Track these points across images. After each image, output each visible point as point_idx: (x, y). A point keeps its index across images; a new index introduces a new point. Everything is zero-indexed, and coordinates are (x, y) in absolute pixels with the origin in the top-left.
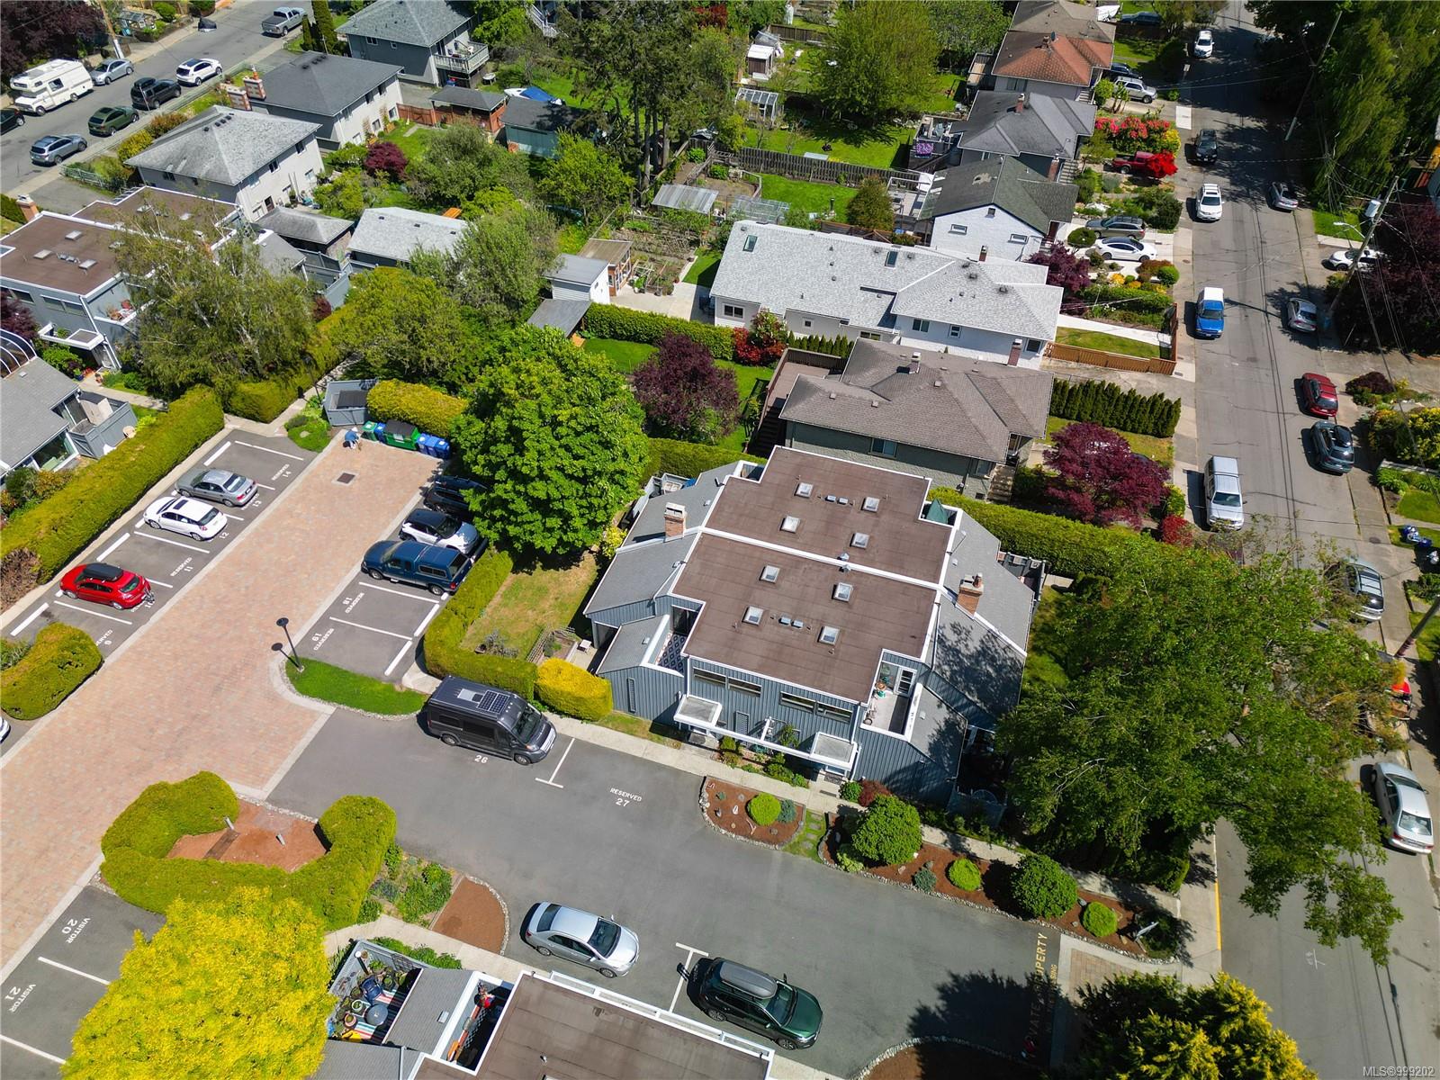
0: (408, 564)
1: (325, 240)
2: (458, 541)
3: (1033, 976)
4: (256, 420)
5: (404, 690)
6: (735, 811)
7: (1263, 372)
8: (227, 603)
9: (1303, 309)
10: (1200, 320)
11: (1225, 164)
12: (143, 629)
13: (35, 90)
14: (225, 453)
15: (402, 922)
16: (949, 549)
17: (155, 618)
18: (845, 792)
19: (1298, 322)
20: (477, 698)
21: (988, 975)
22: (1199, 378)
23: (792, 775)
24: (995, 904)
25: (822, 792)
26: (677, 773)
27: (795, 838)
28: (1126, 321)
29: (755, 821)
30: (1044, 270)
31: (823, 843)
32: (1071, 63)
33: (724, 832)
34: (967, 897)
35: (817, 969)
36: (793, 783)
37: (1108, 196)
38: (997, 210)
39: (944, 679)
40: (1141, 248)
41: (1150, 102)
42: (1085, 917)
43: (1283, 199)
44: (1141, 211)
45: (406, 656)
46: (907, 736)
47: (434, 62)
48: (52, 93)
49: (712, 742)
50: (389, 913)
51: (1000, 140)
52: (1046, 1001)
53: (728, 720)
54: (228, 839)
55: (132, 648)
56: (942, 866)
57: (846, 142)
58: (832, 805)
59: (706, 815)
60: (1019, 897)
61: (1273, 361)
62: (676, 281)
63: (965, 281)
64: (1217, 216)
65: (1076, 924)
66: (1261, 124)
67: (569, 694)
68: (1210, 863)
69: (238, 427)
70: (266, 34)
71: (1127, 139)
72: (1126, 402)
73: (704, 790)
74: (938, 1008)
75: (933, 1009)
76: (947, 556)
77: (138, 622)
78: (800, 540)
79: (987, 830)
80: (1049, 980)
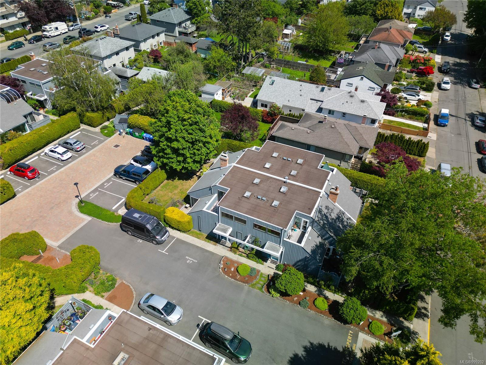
0: (129, 172)
1: (129, 76)
2: (149, 167)
3: (345, 347)
4: (91, 126)
5: (118, 215)
6: (232, 270)
7: (463, 139)
8: (64, 181)
9: (480, 118)
10: (439, 119)
11: (453, 73)
12: (33, 187)
13: (49, 30)
14: (77, 135)
15: (94, 295)
16: (328, 179)
17: (38, 184)
18: (277, 268)
19: (478, 123)
20: (140, 217)
21: (326, 345)
22: (438, 139)
23: (257, 259)
24: (332, 317)
25: (268, 267)
26: (212, 254)
27: (254, 282)
28: (410, 119)
29: (239, 274)
30: (380, 97)
31: (265, 285)
32: (396, 37)
33: (226, 277)
34: (321, 312)
35: (254, 333)
36: (257, 262)
37: (408, 80)
38: (364, 78)
39: (320, 225)
40: (419, 96)
41: (426, 53)
42: (370, 326)
43: (474, 84)
44: (420, 85)
45: (121, 204)
46: (302, 245)
47: (177, 29)
48: (54, 31)
49: (228, 244)
50: (90, 291)
51: (368, 58)
52: (350, 359)
53: (234, 234)
54: (39, 258)
55: (28, 193)
56: (312, 299)
57: (314, 60)
58: (271, 272)
59: (220, 270)
60: (342, 313)
61: (467, 136)
62: (246, 97)
63: (349, 98)
64: (448, 88)
65: (366, 329)
66: (467, 62)
67: (176, 219)
68: (428, 311)
69: (85, 128)
70: (126, 20)
71: (416, 63)
72: (407, 142)
73: (222, 261)
74: (302, 355)
75: (300, 355)
76: (327, 181)
77: (32, 184)
78: (271, 171)
79: (333, 288)
80: (352, 350)
